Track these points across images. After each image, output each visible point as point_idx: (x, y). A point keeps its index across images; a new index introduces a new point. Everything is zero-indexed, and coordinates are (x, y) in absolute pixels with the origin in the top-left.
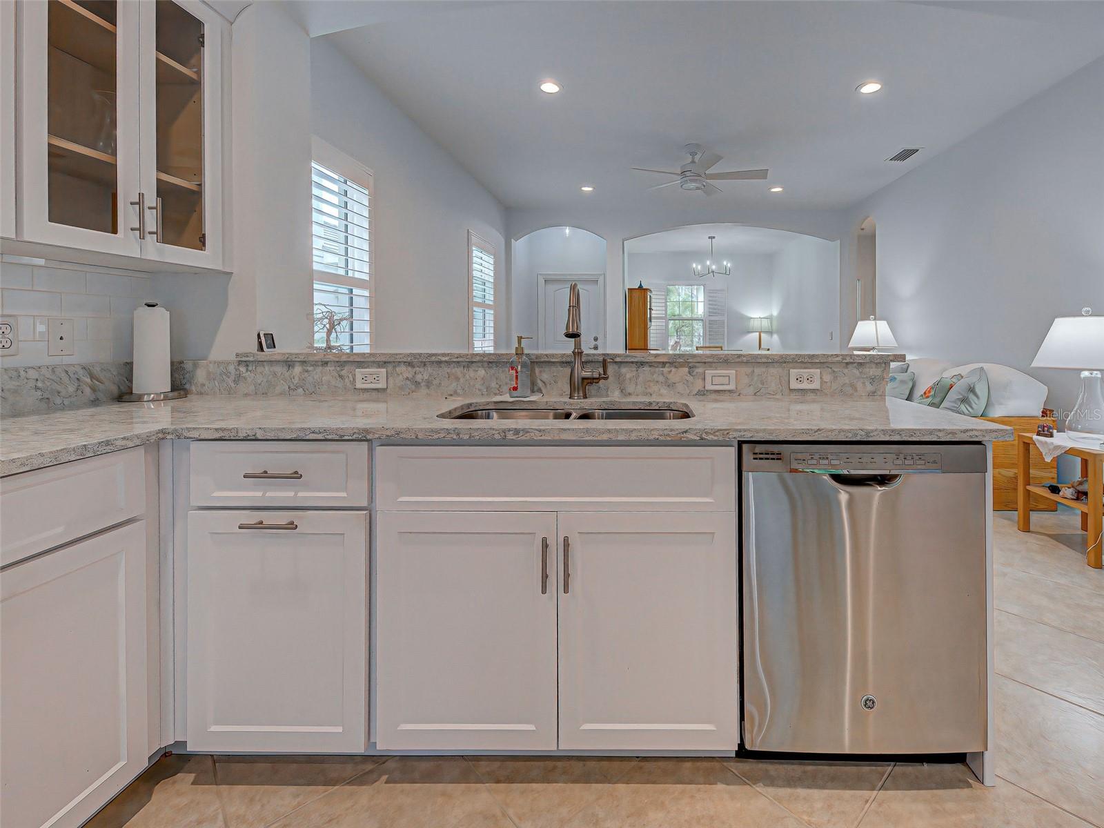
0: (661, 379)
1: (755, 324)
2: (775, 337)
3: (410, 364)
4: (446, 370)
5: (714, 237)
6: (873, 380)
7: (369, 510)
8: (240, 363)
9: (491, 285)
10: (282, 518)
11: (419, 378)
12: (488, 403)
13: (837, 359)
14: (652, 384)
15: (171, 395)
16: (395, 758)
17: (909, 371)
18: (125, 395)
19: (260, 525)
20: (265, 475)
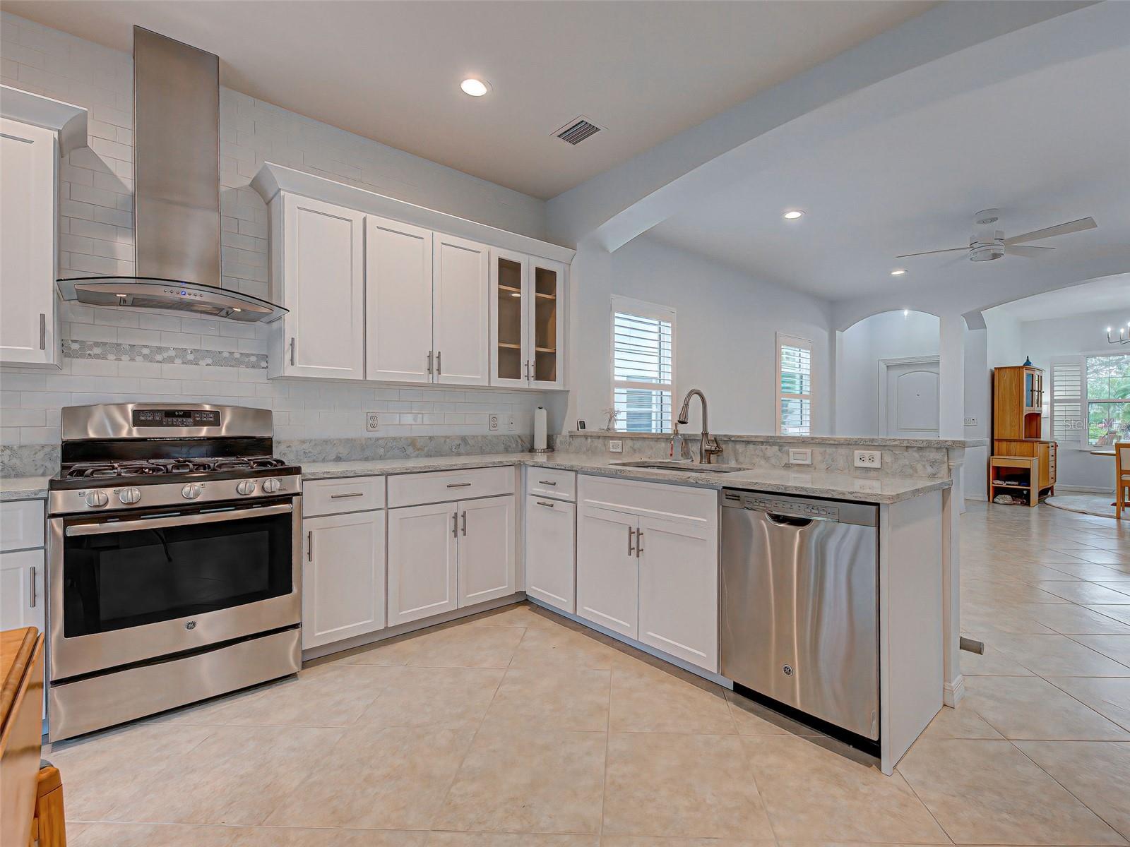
0: (761, 454)
3: (632, 439)
4: (647, 442)
6: (933, 463)
7: (575, 503)
8: (570, 436)
9: (808, 378)
10: (550, 502)
11: (635, 447)
12: (656, 463)
13: (896, 443)
14: (755, 457)
15: (546, 450)
16: (588, 629)
18: (532, 450)
19: (544, 504)
20: (546, 483)
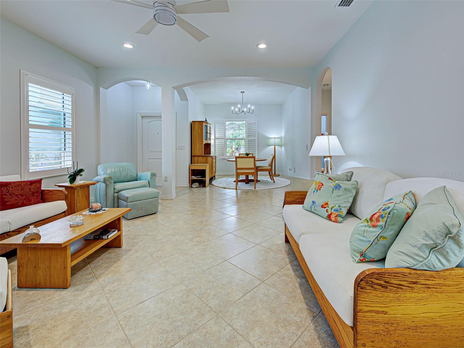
1: (272, 141)
2: (283, 148)
5: (244, 92)
9: (70, 115)
17: (353, 179)
